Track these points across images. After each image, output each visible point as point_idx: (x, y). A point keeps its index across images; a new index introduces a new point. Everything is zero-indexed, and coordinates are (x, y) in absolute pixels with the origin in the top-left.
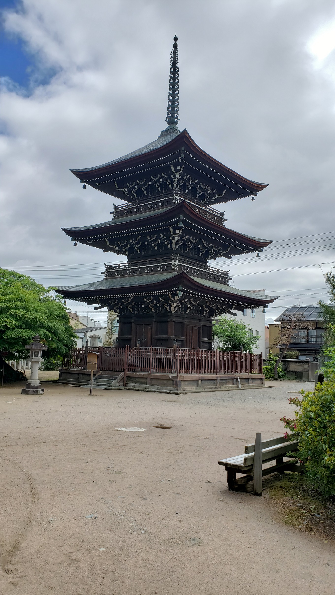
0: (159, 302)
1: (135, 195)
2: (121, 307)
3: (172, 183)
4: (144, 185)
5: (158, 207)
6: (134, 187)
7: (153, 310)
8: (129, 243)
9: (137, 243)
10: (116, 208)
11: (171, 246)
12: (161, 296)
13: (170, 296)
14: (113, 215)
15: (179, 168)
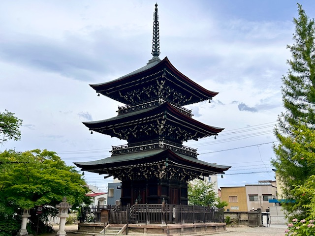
0: (150, 170)
1: (133, 100)
2: (124, 175)
3: (157, 91)
4: (139, 93)
5: (149, 107)
6: (132, 95)
7: (146, 177)
8: (128, 130)
9: (134, 131)
10: (120, 108)
11: (158, 132)
12: (152, 166)
13: (159, 166)
14: (117, 113)
15: (162, 82)
